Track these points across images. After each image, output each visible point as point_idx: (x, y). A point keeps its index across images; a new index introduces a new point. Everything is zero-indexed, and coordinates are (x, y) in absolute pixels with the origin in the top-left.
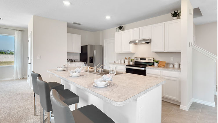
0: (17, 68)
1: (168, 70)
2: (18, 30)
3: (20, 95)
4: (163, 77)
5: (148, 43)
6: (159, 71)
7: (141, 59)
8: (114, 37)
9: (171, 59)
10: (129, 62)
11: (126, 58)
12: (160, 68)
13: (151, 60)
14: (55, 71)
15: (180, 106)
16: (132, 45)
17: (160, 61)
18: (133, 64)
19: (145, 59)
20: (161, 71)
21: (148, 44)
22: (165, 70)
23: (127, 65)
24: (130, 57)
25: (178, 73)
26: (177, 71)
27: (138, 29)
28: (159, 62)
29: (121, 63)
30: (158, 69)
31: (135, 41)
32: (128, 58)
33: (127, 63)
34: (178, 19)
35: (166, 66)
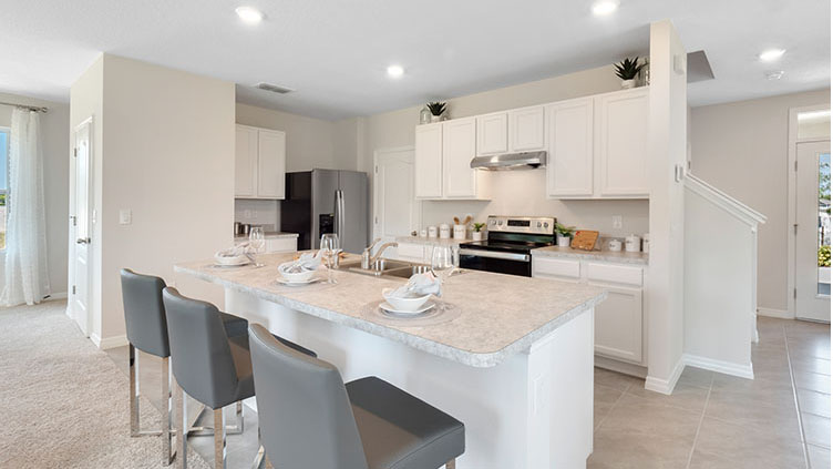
0: (22, 261)
1: (606, 260)
2: (25, 107)
3: (49, 367)
4: (590, 283)
5: (535, 166)
6: (577, 263)
7: (511, 223)
8: (412, 141)
9: (615, 223)
10: (468, 235)
11: (456, 220)
12: (579, 255)
13: (546, 225)
14: (209, 266)
15: (644, 380)
16: (480, 174)
17: (578, 229)
18: (482, 242)
19: (527, 224)
20: (584, 262)
21: (536, 170)
22: (596, 259)
23: (462, 246)
24: (471, 215)
25: (638, 269)
26: (637, 263)
27: (501, 115)
28: (574, 234)
29: (439, 235)
30: (571, 255)
31: (489, 158)
32: (463, 217)
33: (460, 237)
34: (637, 86)
35: (597, 247)
